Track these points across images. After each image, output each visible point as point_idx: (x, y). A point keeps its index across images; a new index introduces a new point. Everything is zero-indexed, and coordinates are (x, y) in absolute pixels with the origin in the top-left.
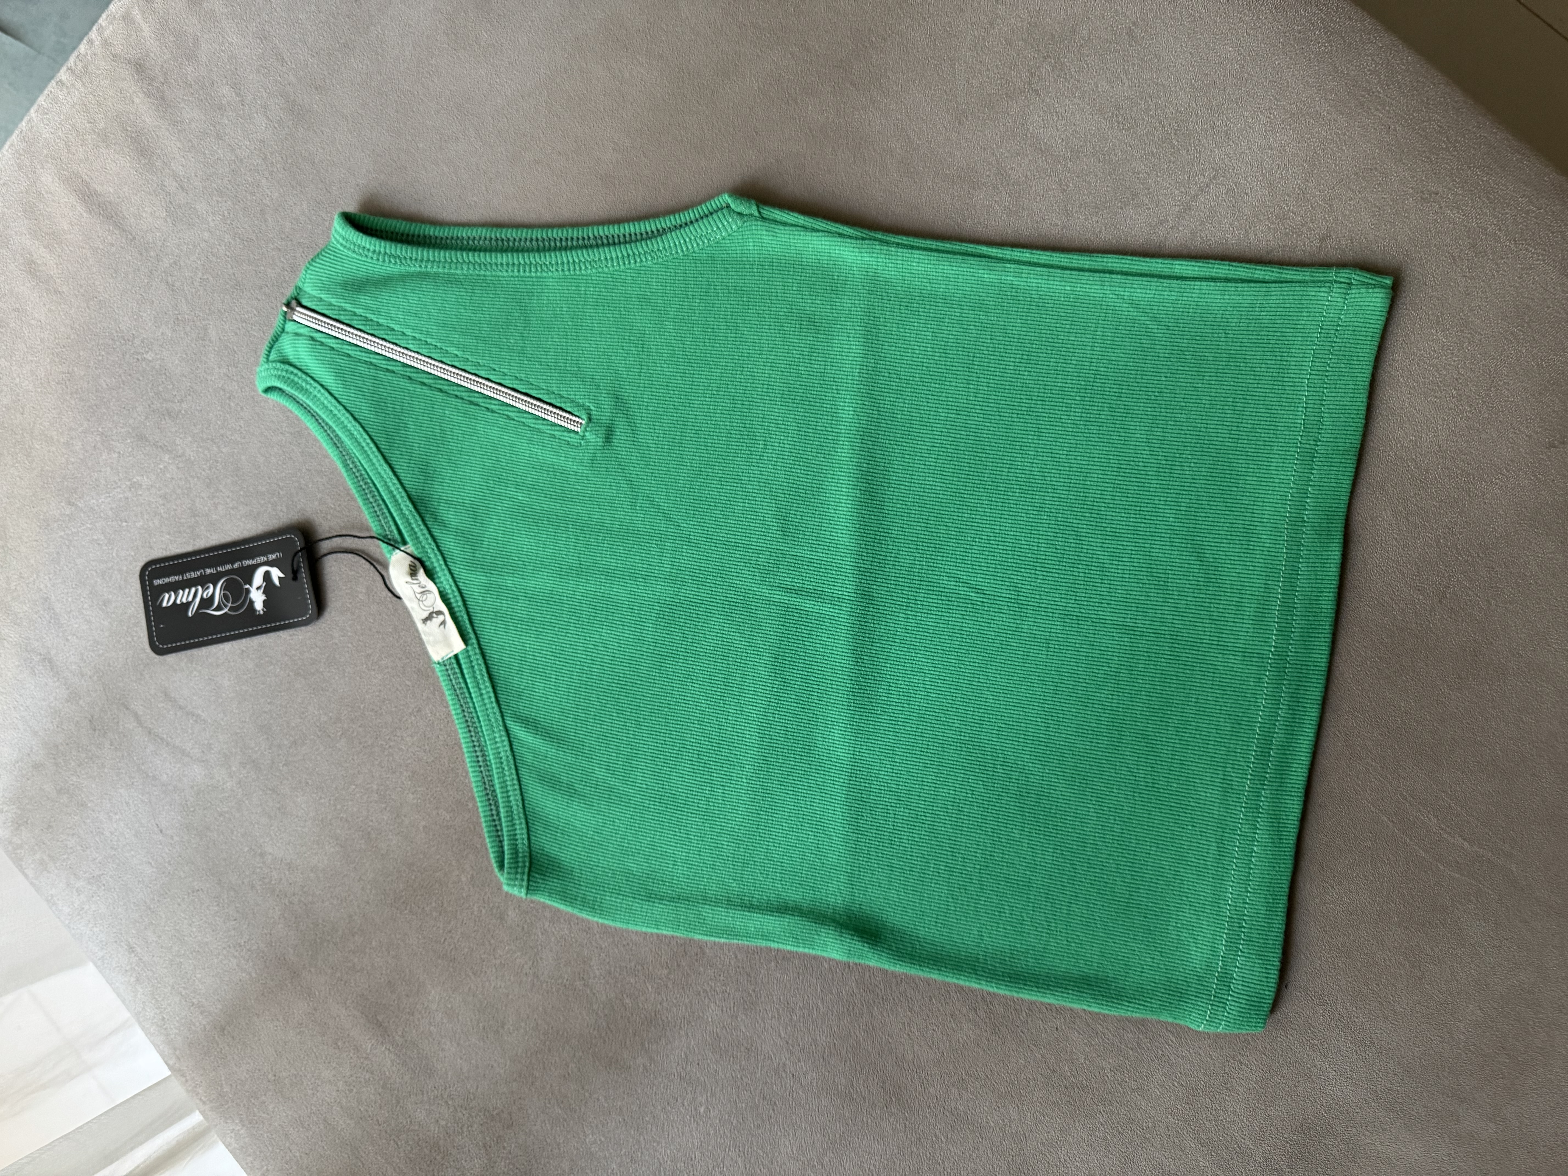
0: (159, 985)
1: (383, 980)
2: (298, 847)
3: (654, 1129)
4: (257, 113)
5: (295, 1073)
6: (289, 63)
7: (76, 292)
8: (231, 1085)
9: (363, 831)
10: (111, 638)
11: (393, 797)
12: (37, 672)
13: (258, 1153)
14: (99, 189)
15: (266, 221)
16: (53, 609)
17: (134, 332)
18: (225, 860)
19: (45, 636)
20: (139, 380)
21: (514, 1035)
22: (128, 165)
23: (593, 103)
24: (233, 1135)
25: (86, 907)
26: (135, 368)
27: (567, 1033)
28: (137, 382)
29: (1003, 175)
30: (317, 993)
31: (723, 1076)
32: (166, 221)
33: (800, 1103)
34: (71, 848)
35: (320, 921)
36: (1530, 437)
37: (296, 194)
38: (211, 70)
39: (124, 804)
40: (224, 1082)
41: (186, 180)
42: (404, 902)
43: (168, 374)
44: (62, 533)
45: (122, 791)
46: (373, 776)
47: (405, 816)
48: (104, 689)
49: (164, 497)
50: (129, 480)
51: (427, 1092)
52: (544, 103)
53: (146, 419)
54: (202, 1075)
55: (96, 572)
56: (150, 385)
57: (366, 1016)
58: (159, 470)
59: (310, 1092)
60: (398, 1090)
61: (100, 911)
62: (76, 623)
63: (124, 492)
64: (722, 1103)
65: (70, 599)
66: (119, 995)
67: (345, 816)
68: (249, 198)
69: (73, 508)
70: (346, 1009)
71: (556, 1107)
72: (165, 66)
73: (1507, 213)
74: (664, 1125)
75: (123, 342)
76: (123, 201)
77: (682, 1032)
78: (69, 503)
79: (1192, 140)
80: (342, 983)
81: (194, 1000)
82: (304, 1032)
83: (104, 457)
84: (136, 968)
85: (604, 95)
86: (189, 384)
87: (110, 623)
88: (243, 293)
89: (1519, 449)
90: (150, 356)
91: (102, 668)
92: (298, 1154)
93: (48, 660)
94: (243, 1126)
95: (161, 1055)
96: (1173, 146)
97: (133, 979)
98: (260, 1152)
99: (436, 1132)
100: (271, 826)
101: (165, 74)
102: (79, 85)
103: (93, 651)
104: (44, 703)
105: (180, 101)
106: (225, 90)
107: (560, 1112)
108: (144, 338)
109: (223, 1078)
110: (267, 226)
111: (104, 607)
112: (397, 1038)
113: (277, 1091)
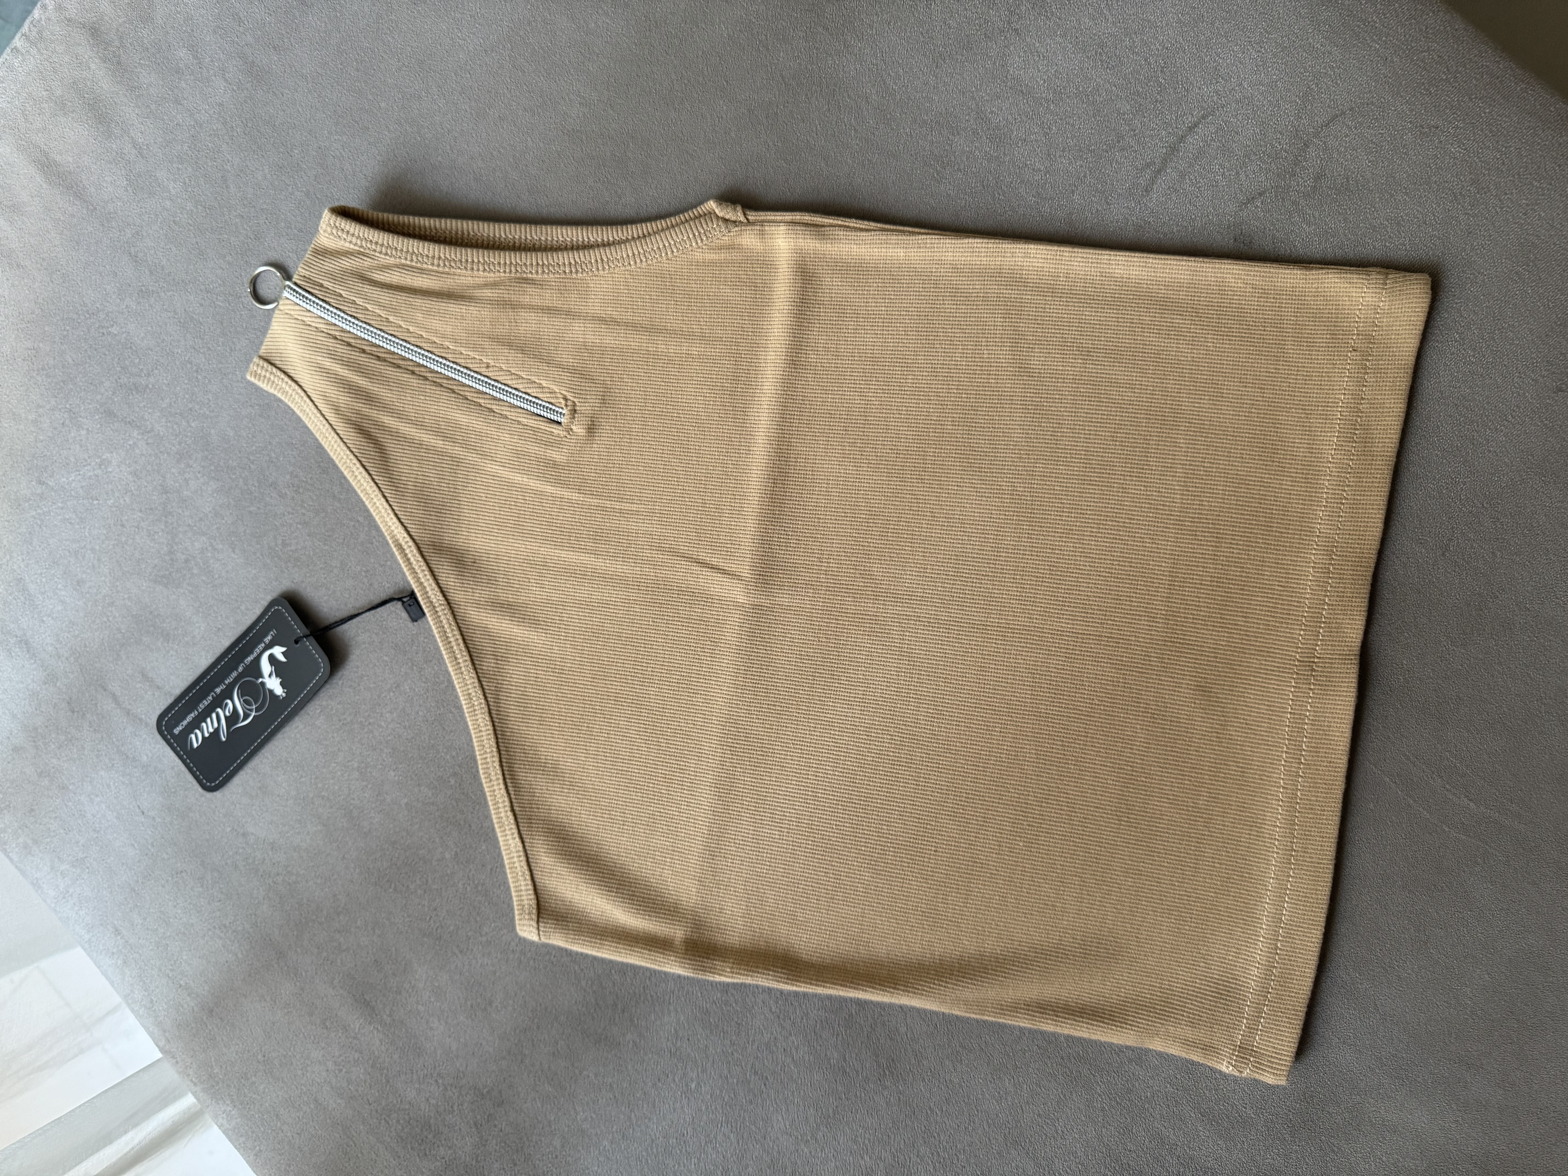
0: (147, 968)
1: (369, 959)
2: (281, 826)
3: (645, 1106)
4: (215, 76)
5: (285, 1053)
6: (246, 23)
7: (39, 266)
8: (221, 1066)
9: (345, 809)
10: (86, 619)
11: (374, 774)
12: (13, 654)
13: (250, 1133)
14: (58, 158)
15: (227, 188)
16: (27, 590)
17: (98, 306)
18: (207, 840)
19: (20, 618)
20: (105, 355)
21: (503, 1013)
22: (87, 133)
23: (558, 56)
24: (224, 1115)
25: (71, 890)
26: (100, 343)
27: (556, 1010)
28: (103, 356)
29: (982, 119)
30: (304, 974)
31: (713, 1052)
32: (127, 190)
33: (792, 1077)
34: (54, 831)
35: (305, 901)
36: (1536, 381)
37: (257, 159)
38: (168, 33)
39: (106, 787)
40: (214, 1064)
41: (145, 147)
42: (388, 881)
43: (134, 348)
44: (34, 513)
45: (102, 773)
46: (354, 754)
47: (387, 794)
48: (81, 671)
49: (135, 473)
50: (99, 457)
51: (417, 1071)
52: (507, 58)
53: (113, 395)
54: (192, 1056)
55: (70, 552)
56: (116, 360)
57: (353, 995)
58: (128, 447)
59: (300, 1072)
60: (388, 1069)
61: (85, 894)
62: (51, 604)
63: (94, 469)
64: (713, 1078)
65: (44, 580)
66: (108, 978)
67: (326, 795)
68: (210, 164)
69: (44, 487)
70: (333, 989)
71: (546, 1084)
72: (120, 29)
73: (1510, 146)
74: (655, 1101)
75: (88, 316)
76: (83, 170)
77: (671, 1008)
78: (40, 483)
79: (1180, 78)
80: (329, 962)
81: (182, 982)
82: (291, 1012)
83: (73, 434)
84: (123, 951)
85: (569, 47)
86: (155, 358)
87: (85, 603)
88: (207, 261)
89: (1524, 394)
90: (114, 330)
91: (78, 649)
92: (289, 1134)
93: (25, 643)
94: (235, 1106)
95: (151, 1037)
96: (1160, 85)
97: (119, 962)
98: (253, 1132)
99: (427, 1110)
100: (253, 805)
101: (121, 38)
102: (34, 51)
103: (69, 632)
104: (21, 686)
105: (136, 65)
106: (182, 53)
107: (550, 1089)
108: (108, 312)
109: (213, 1059)
110: (229, 193)
111: (78, 588)
112: (385, 1017)
113: (267, 1071)
